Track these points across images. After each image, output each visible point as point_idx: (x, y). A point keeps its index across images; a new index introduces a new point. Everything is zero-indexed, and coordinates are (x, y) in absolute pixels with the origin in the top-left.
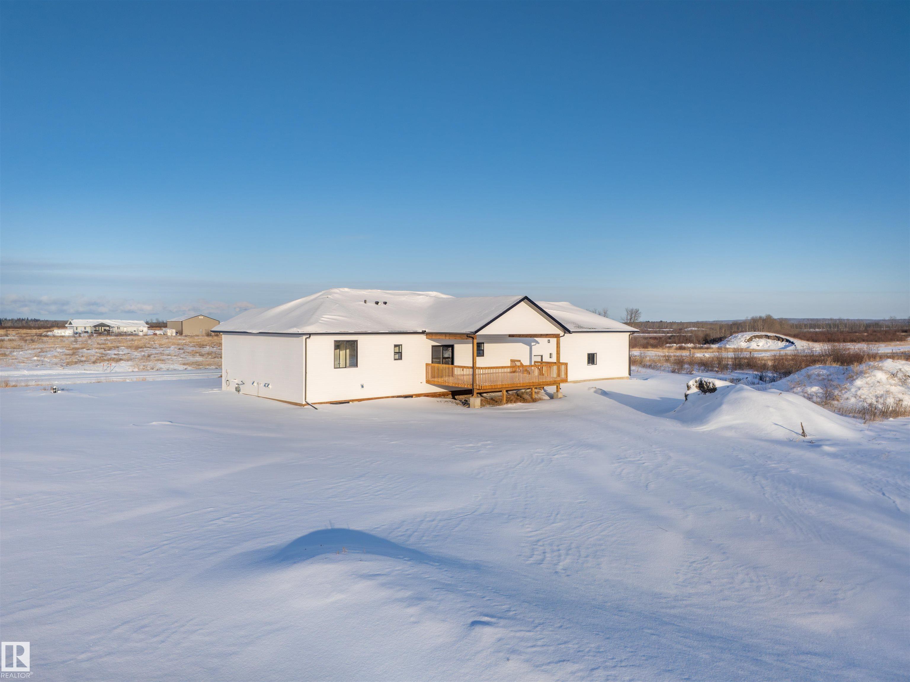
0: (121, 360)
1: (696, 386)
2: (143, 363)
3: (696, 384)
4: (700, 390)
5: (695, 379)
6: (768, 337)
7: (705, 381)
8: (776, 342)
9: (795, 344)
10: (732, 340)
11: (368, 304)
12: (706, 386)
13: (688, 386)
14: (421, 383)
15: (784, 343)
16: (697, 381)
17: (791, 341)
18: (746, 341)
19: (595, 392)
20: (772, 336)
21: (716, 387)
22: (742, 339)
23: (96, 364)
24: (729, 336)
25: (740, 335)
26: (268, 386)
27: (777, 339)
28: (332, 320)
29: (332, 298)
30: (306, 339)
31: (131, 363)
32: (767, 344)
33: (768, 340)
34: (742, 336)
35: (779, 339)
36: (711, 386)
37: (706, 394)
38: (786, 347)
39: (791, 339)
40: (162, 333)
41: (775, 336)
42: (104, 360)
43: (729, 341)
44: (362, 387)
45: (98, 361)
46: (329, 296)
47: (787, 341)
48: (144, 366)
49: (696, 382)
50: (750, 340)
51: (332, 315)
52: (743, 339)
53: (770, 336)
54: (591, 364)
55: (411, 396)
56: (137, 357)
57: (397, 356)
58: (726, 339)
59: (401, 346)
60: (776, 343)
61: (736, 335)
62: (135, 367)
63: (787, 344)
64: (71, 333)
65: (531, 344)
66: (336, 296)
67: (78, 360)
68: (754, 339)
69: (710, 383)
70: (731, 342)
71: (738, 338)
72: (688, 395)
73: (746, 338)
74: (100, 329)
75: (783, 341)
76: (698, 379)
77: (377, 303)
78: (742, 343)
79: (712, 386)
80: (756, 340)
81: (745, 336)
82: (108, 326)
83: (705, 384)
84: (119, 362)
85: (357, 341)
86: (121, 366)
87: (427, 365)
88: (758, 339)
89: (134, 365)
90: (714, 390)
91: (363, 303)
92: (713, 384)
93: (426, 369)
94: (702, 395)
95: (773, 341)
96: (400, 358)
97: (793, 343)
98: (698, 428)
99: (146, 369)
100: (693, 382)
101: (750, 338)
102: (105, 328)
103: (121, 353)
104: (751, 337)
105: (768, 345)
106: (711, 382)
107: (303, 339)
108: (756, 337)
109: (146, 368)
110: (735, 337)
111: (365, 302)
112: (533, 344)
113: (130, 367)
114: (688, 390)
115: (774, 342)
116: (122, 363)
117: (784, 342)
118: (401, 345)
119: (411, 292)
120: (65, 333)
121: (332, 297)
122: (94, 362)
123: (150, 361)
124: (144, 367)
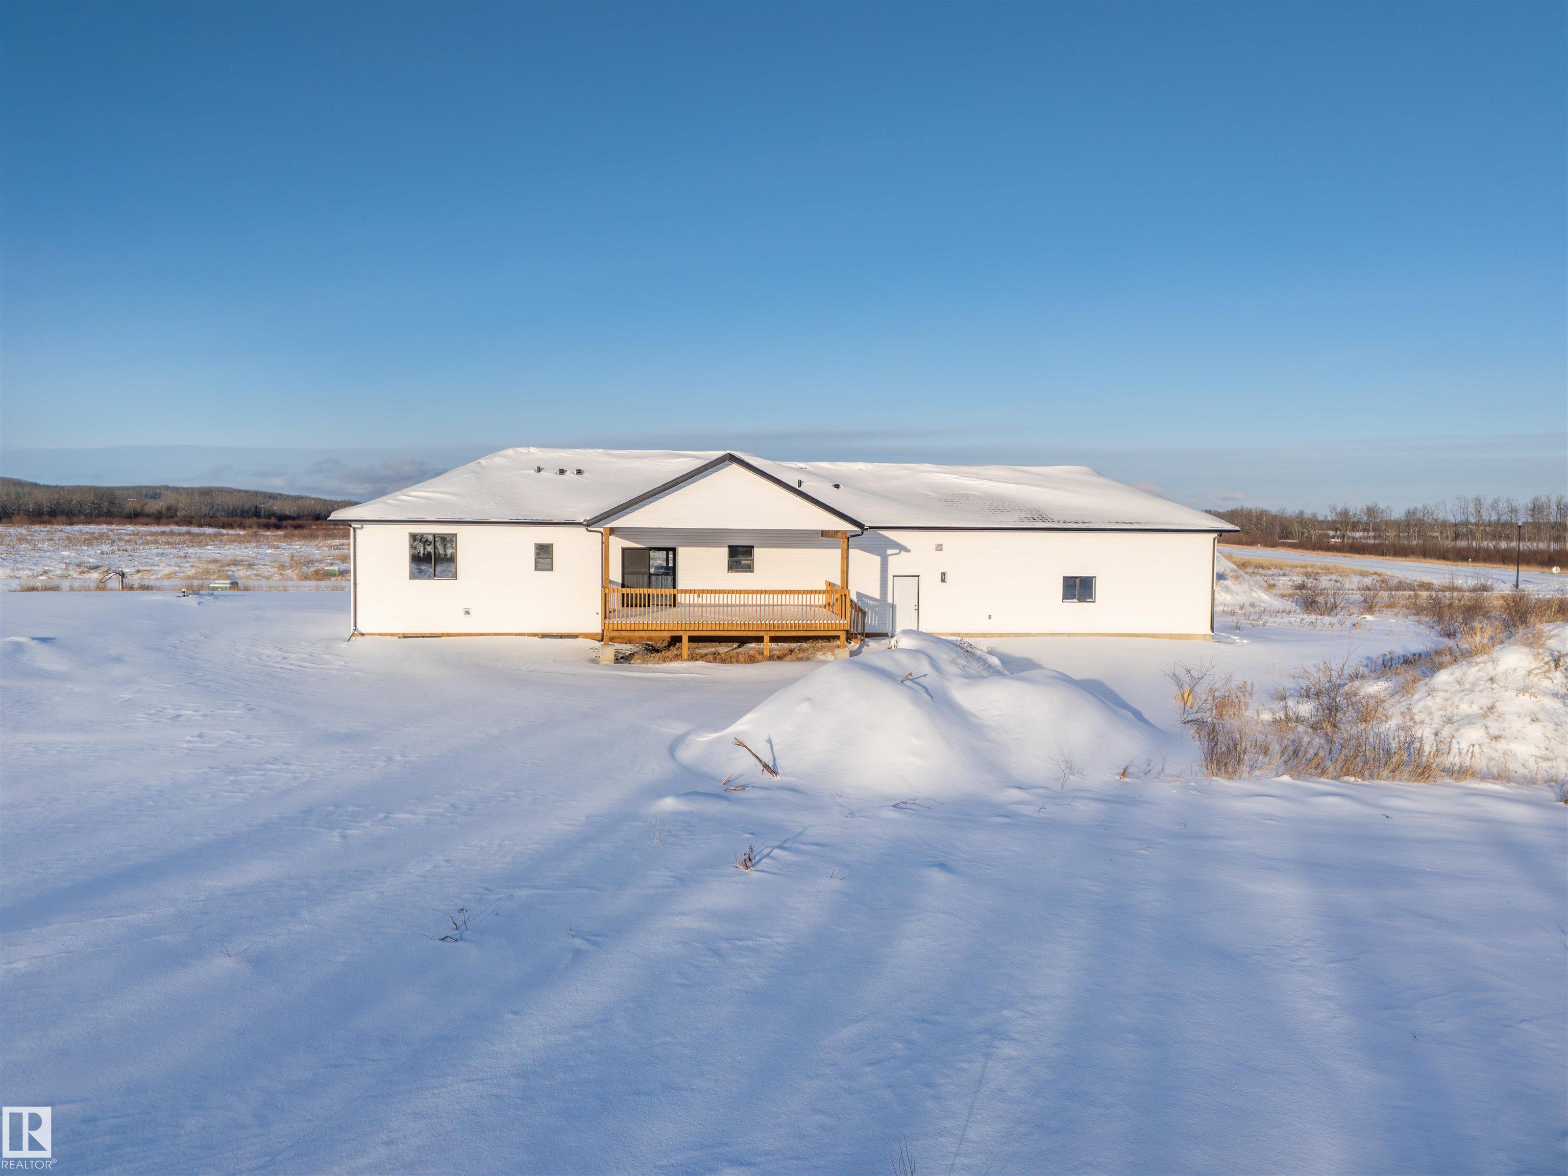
11: (539, 473)
28: (419, 499)
44: (467, 613)
51: (430, 492)
54: (1075, 600)
55: (575, 636)
57: (540, 564)
65: (886, 551)
77: (562, 472)
85: (456, 535)
91: (534, 472)
96: (550, 567)
111: (540, 469)
112: (889, 552)
118: (552, 545)
119: (670, 451)
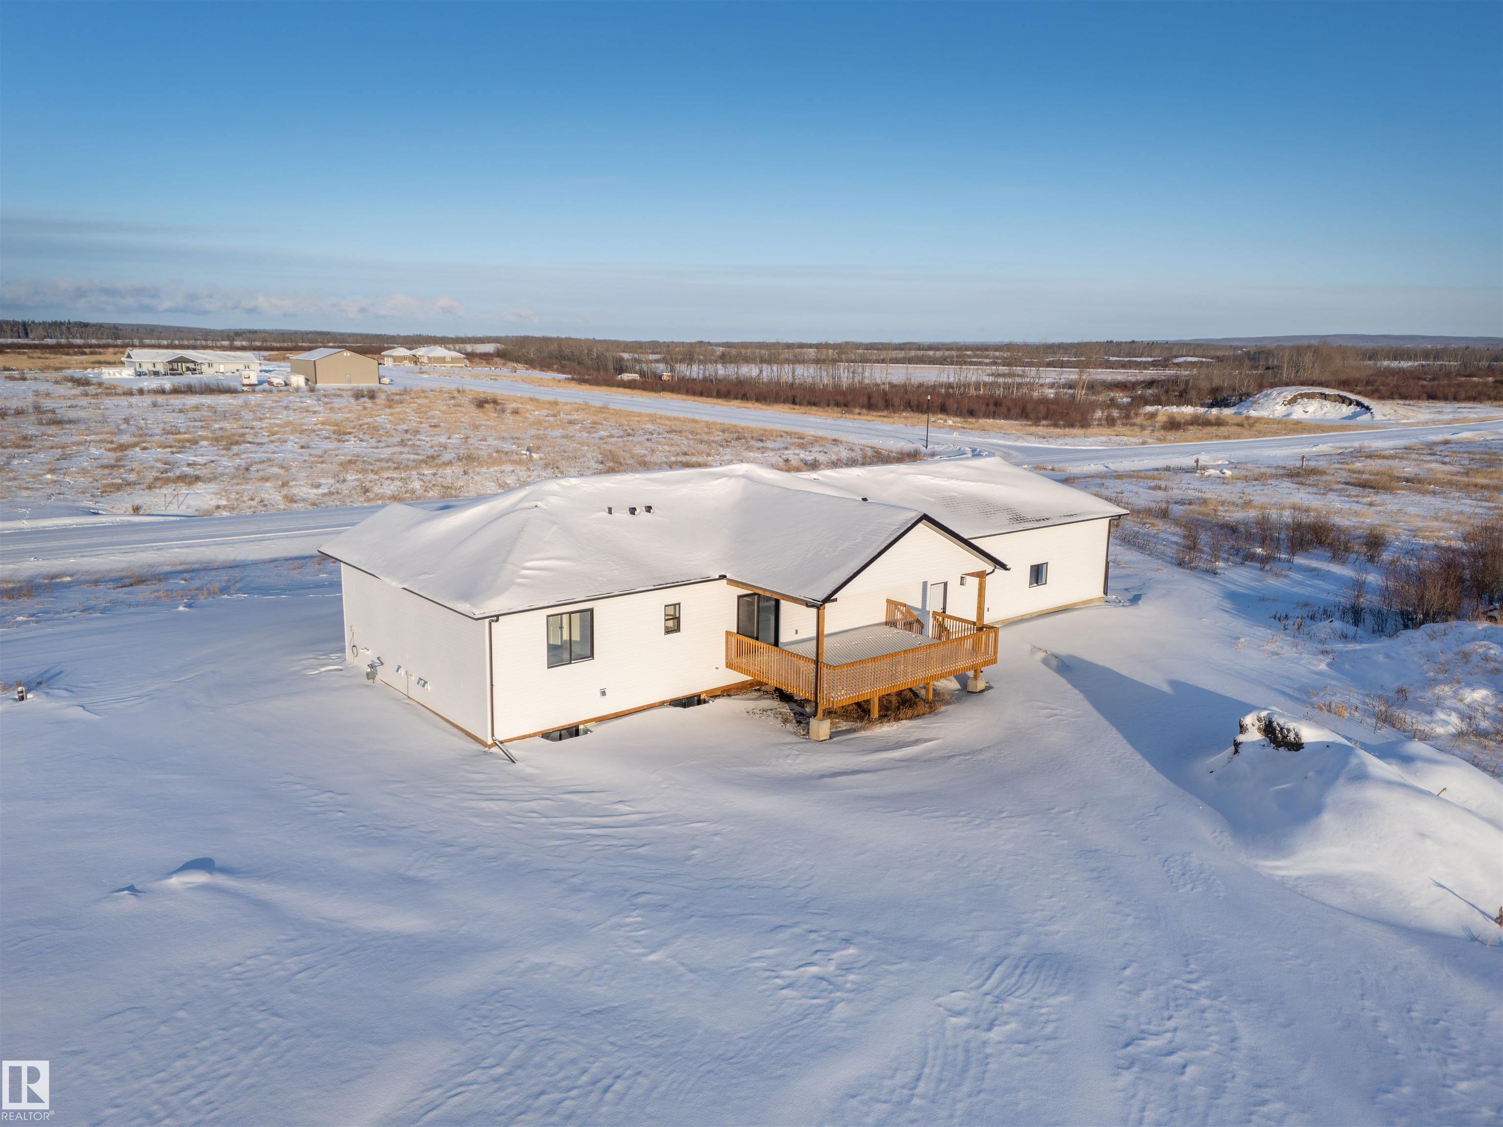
0: (197, 478)
1: (1259, 729)
2: (235, 487)
3: (1259, 724)
4: (1267, 736)
5: (1257, 714)
6: (1324, 397)
7: (1278, 724)
8: (1338, 405)
9: (1372, 411)
10: (1261, 401)
11: (616, 514)
12: (1281, 734)
13: (1241, 726)
14: (717, 668)
15: (1353, 409)
16: (1261, 718)
17: (1366, 405)
18: (1286, 402)
19: (1045, 662)
20: (1331, 396)
21: (1303, 741)
22: (1278, 400)
23: (154, 490)
24: (1256, 392)
25: (1275, 392)
26: (424, 686)
27: (1341, 400)
29: (545, 507)
30: (490, 624)
31: (216, 486)
32: (1322, 409)
33: (1325, 402)
34: (1279, 394)
35: (1343, 400)
36: (1292, 736)
37: (1279, 749)
38: (1354, 416)
39: (1366, 401)
40: (283, 382)
41: (1338, 395)
42: (167, 481)
43: (1254, 402)
44: (603, 693)
45: (158, 484)
46: (539, 504)
47: (1359, 404)
48: (238, 493)
49: (1258, 720)
50: (1293, 401)
51: (542, 559)
52: (1280, 400)
53: (1329, 395)
54: (1036, 585)
55: (698, 698)
56: (227, 471)
57: (670, 624)
58: (1251, 399)
59: (677, 606)
60: (1337, 407)
61: (1269, 391)
62: (223, 496)
63: (1358, 409)
64: (131, 373)
66: (554, 500)
67: (123, 480)
68: (1299, 400)
69: (1289, 730)
70: (1258, 405)
71: (1272, 397)
72: (1240, 743)
73: (1286, 398)
74: (180, 366)
75: (1350, 404)
76: (1264, 714)
77: (633, 511)
78: (1277, 406)
79: (1294, 738)
80: (1303, 402)
81: (1285, 394)
82: (193, 362)
83: (1279, 729)
84: (194, 486)
85: (591, 610)
86: (198, 493)
87: (728, 633)
88: (1306, 400)
89: (219, 491)
90: (1297, 746)
91: (605, 514)
92: (1297, 735)
93: (727, 642)
94: (1270, 749)
95: (1334, 404)
96: (677, 629)
97: (1368, 408)
98: (1269, 863)
99: (241, 499)
100: (1253, 719)
101: (1292, 398)
102: (188, 365)
103: (199, 460)
104: (1295, 396)
105: (1323, 411)
106: (1291, 729)
107: (484, 625)
108: (1302, 396)
109: (242, 497)
110: (1267, 395)
111: (610, 511)
113: (213, 496)
114: (1241, 732)
115: (1335, 406)
116: (200, 487)
117: (1352, 406)
118: (679, 604)
120: (121, 374)
121: (546, 505)
122: (150, 488)
123: (246, 480)
124: (237, 496)
